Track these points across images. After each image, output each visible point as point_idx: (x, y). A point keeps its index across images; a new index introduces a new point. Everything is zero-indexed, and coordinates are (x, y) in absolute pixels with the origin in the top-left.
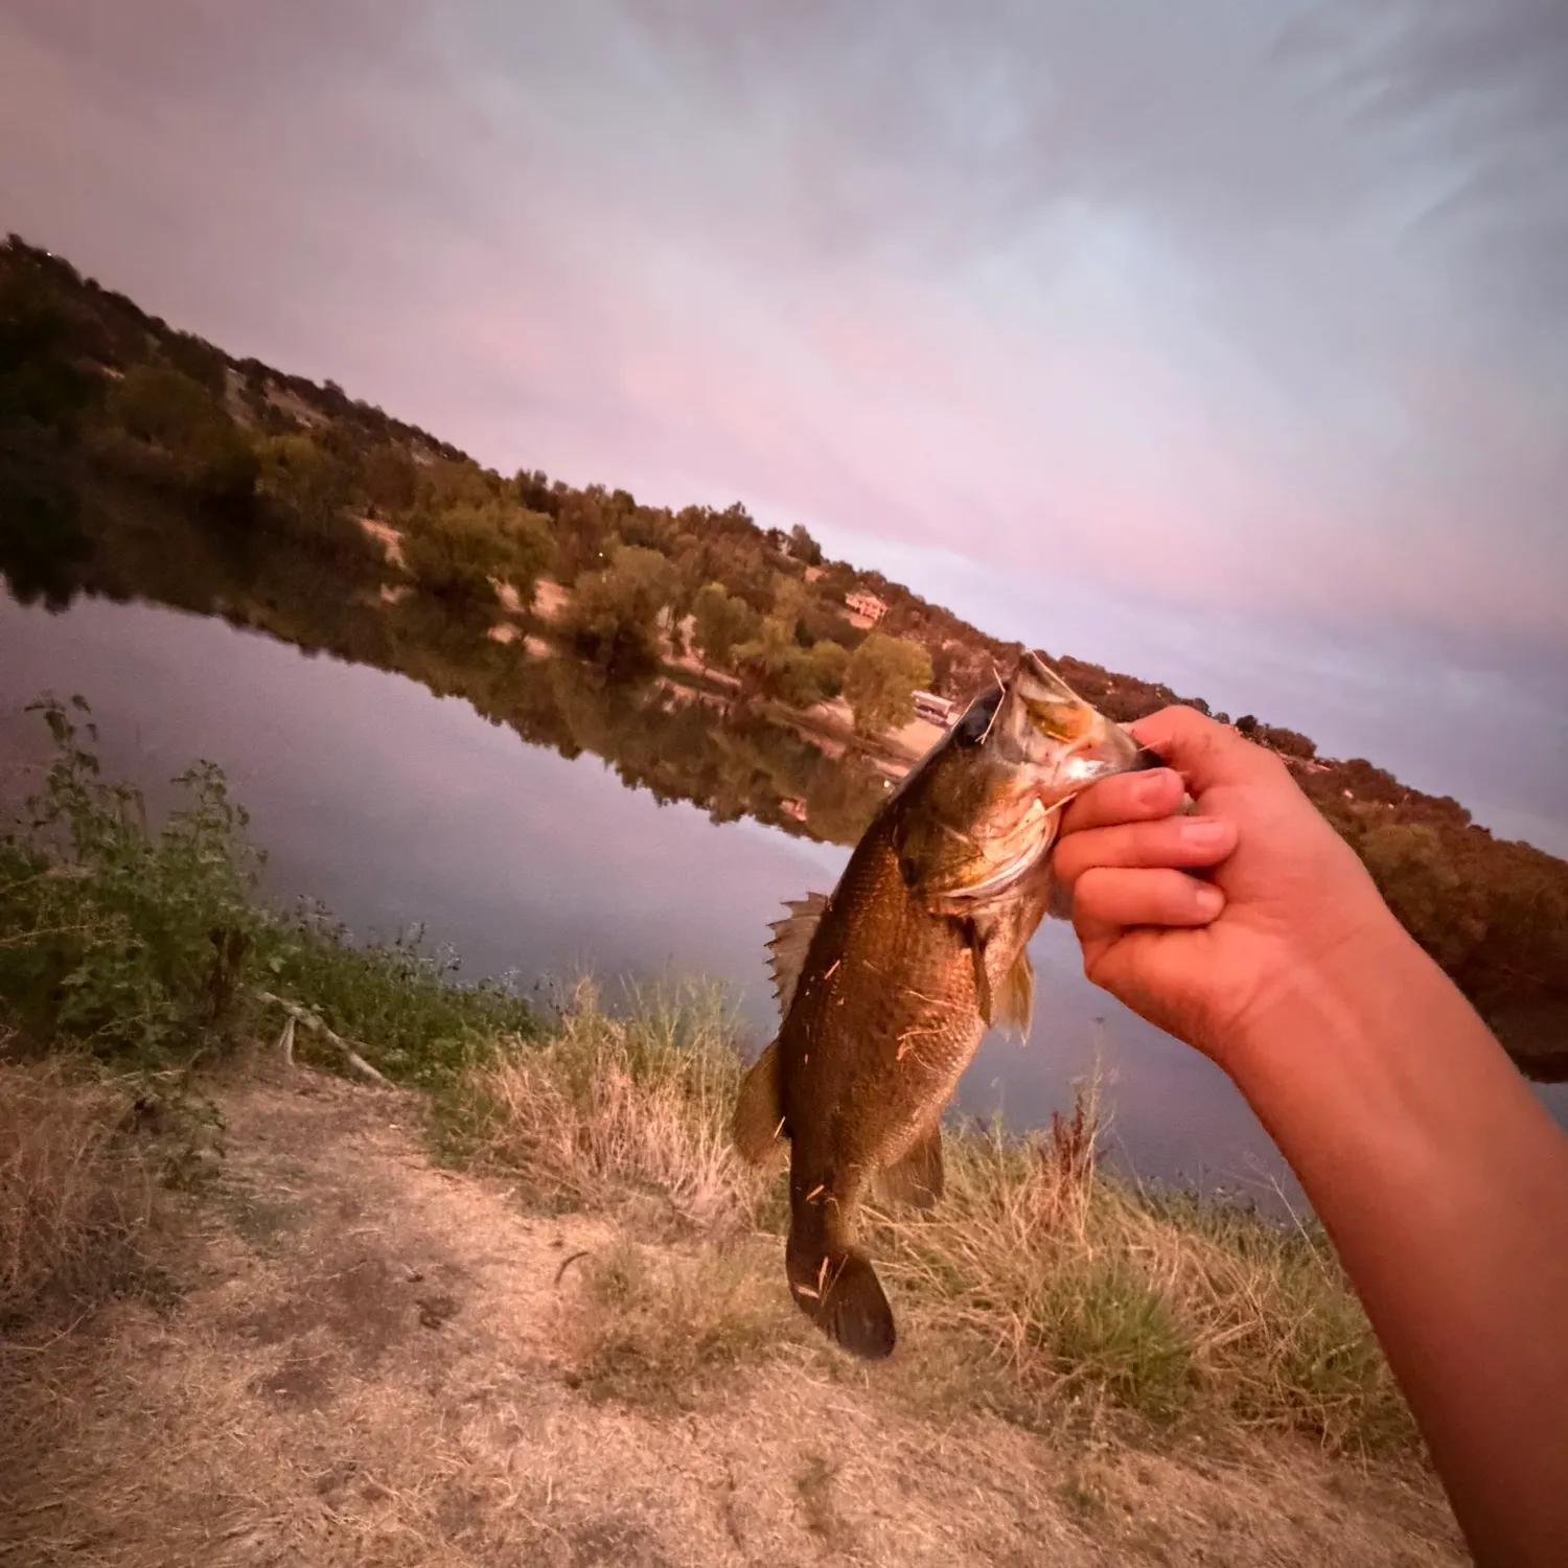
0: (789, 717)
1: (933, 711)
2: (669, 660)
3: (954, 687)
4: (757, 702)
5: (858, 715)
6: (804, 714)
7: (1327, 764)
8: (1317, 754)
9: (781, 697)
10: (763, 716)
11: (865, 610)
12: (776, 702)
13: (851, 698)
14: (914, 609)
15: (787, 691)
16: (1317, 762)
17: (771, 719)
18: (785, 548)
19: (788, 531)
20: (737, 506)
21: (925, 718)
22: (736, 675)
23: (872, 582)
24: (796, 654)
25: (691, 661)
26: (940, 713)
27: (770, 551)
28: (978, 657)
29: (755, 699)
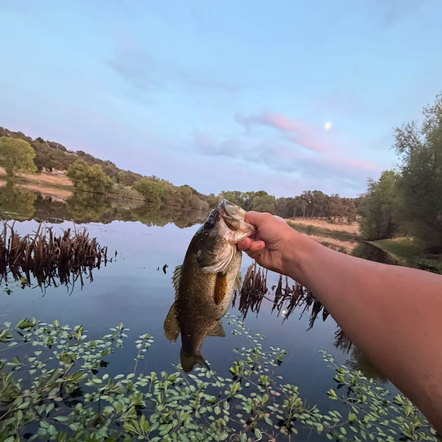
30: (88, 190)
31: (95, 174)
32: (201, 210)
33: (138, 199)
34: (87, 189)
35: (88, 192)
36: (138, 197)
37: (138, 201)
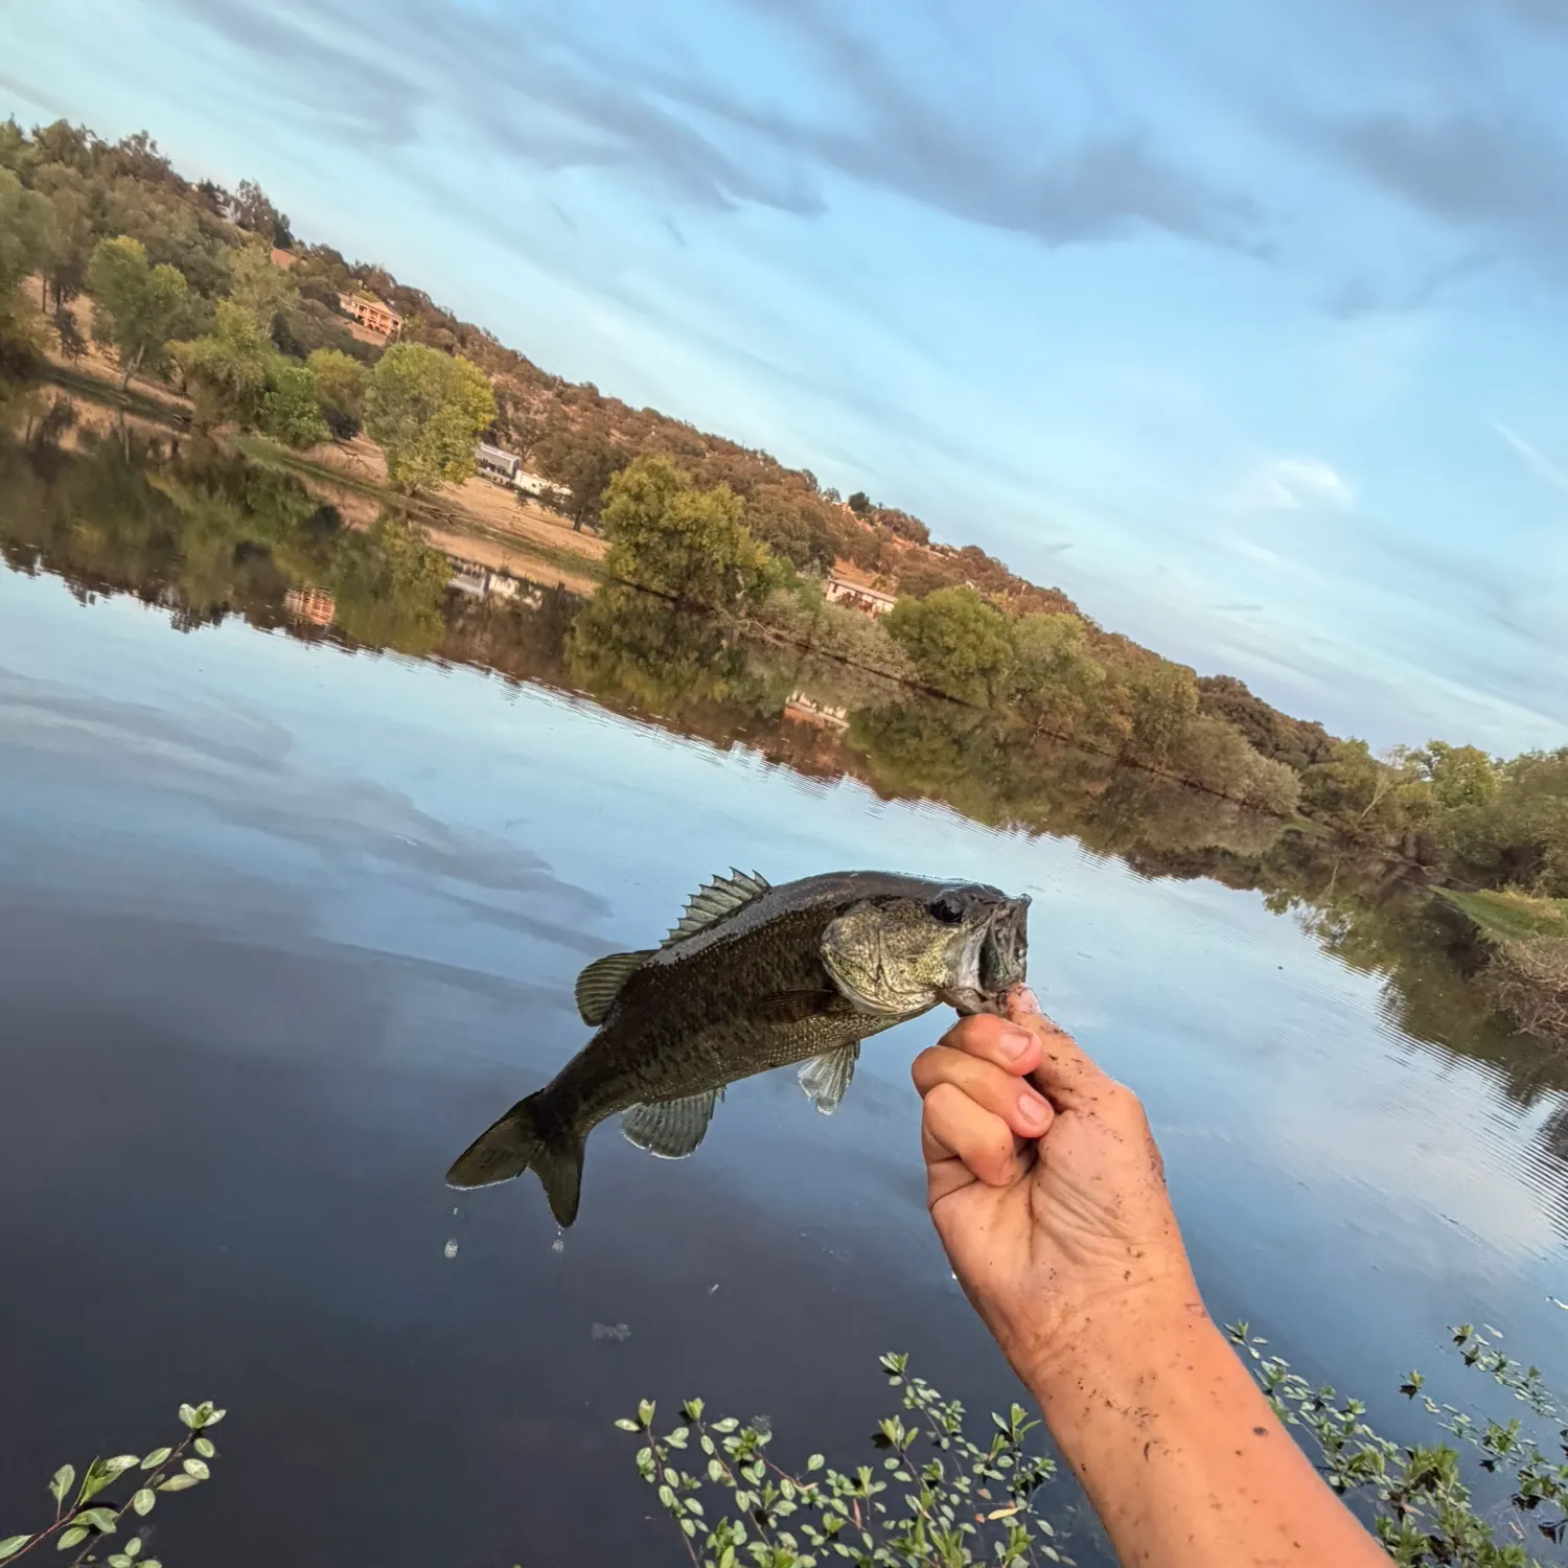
0: (284, 459)
1: (493, 468)
2: (55, 357)
3: (515, 436)
4: (227, 436)
5: (394, 464)
6: (307, 456)
7: (942, 551)
8: (932, 539)
9: (264, 427)
10: (241, 457)
11: (373, 319)
12: (260, 437)
13: (381, 435)
14: (443, 325)
15: (275, 420)
16: (933, 548)
17: (255, 461)
18: (230, 216)
19: (233, 190)
20: (141, 140)
21: (483, 476)
22: (183, 391)
23: (374, 282)
24: (280, 364)
25: (98, 362)
26: (503, 472)
27: (207, 214)
28: (539, 400)
29: (224, 429)
30: (634, 581)
31: (683, 520)
32: (1237, 801)
33: (877, 666)
34: (635, 573)
35: (639, 588)
36: (880, 659)
37: (873, 677)
